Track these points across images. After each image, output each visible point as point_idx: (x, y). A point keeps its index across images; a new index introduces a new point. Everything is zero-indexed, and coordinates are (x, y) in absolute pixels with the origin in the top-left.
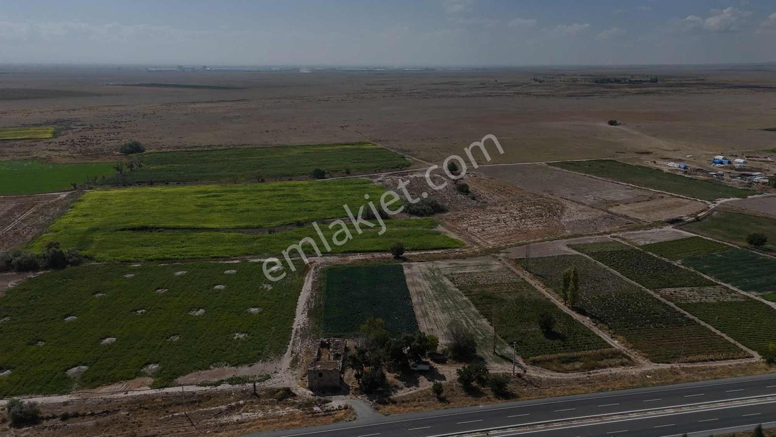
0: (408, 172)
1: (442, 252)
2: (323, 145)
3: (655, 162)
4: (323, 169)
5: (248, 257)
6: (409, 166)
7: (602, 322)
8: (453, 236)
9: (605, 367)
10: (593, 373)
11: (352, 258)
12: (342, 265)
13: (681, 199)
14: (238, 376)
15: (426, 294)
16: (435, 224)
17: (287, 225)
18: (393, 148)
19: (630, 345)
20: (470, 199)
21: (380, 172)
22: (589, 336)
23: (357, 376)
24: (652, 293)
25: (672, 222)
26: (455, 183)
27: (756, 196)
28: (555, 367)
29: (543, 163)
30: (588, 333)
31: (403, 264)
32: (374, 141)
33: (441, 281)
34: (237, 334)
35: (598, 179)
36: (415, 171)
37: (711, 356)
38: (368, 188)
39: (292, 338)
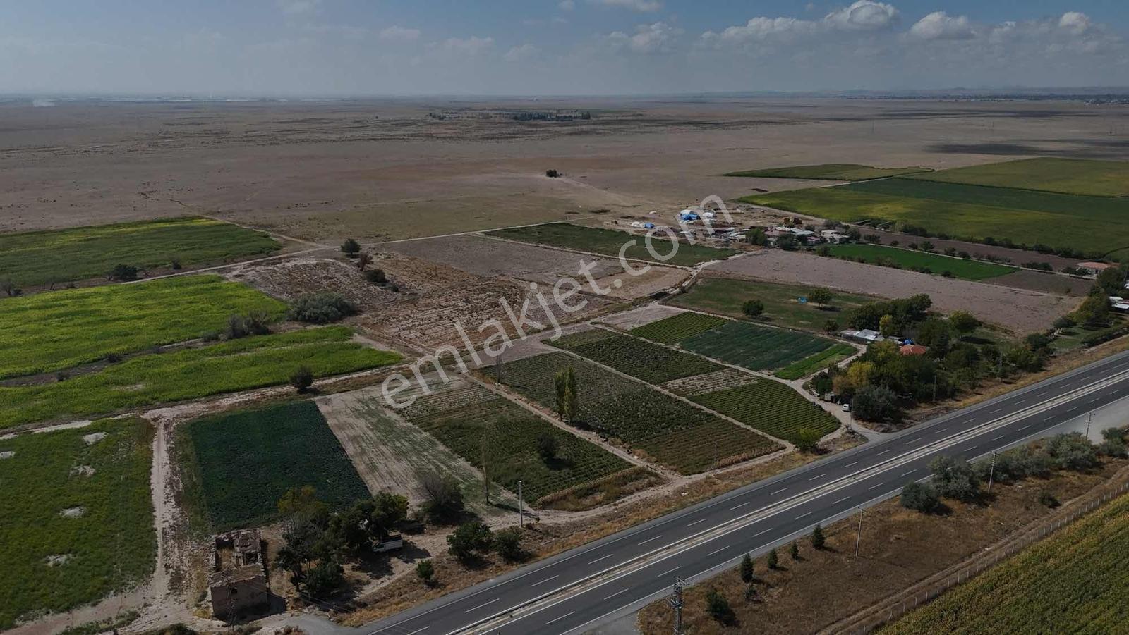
0: (280, 259)
1: (371, 373)
2: (118, 226)
3: (616, 223)
4: (129, 264)
5: (30, 426)
6: (279, 249)
7: (613, 435)
8: (382, 347)
9: (632, 493)
10: (619, 503)
11: (225, 402)
12: (213, 415)
13: (658, 267)
14: (75, 625)
15: (365, 438)
16: (349, 334)
17: (89, 362)
18: (244, 224)
19: (654, 459)
20: (390, 292)
21: (233, 262)
22: (602, 456)
23: (295, 581)
24: (658, 388)
25: (657, 297)
26: (362, 270)
27: (736, 256)
28: (571, 506)
29: (479, 233)
30: (601, 453)
31: (315, 399)
32: (207, 214)
33: (382, 415)
34: (51, 558)
35: (554, 250)
36: (292, 257)
37: (744, 455)
38: (220, 288)
39: (159, 544)
